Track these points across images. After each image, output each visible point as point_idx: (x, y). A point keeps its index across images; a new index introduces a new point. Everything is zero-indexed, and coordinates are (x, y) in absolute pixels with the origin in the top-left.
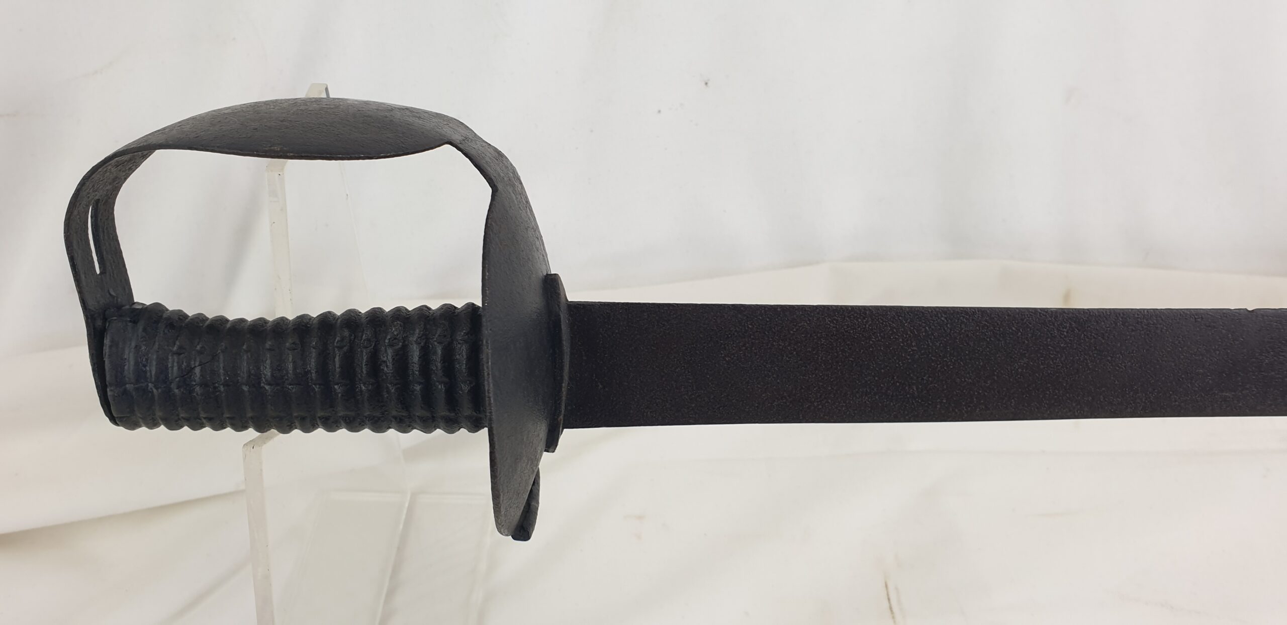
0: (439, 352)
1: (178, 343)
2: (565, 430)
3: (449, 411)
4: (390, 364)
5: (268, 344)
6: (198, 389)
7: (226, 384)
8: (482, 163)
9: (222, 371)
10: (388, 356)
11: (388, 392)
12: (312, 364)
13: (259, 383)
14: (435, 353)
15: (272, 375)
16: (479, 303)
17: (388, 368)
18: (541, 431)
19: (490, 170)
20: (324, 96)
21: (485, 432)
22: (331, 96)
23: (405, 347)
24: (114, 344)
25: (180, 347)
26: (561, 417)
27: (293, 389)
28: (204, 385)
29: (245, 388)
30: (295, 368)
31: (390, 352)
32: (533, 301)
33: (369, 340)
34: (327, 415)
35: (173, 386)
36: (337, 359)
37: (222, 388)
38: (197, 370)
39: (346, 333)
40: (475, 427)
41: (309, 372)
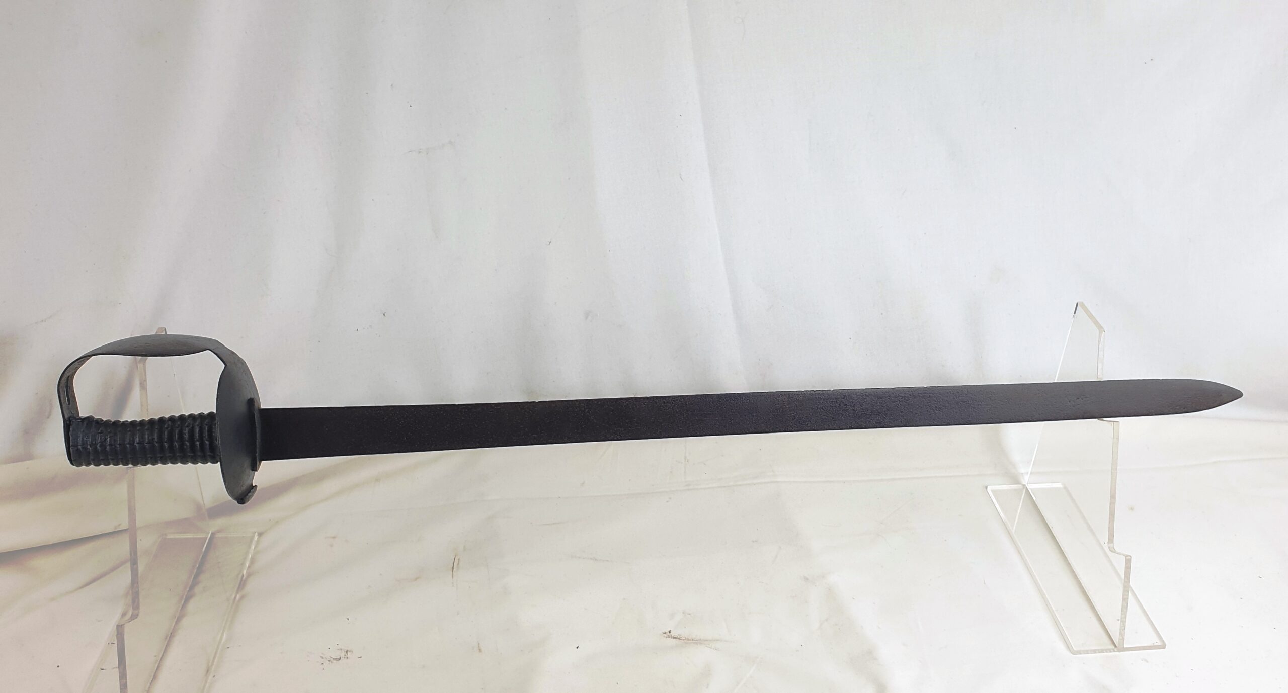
0: (206, 429)
1: (100, 429)
2: (263, 462)
3: (211, 452)
4: (187, 434)
5: (138, 428)
6: (108, 447)
7: (120, 444)
8: (220, 356)
9: (118, 439)
10: (186, 432)
11: (186, 445)
12: (156, 436)
13: (134, 444)
14: (205, 429)
15: (139, 440)
16: (215, 412)
17: (186, 436)
18: (247, 463)
19: (223, 358)
20: (164, 333)
21: (219, 463)
22: (168, 333)
23: (193, 428)
24: (74, 430)
25: (101, 431)
26: (257, 454)
27: (147, 446)
28: (110, 445)
29: (128, 445)
30: (148, 437)
31: (187, 429)
32: (242, 408)
33: (179, 425)
34: (161, 456)
35: (98, 446)
36: (166, 433)
37: (118, 446)
38: (108, 439)
39: (170, 423)
40: (214, 462)
41: (155, 438)
